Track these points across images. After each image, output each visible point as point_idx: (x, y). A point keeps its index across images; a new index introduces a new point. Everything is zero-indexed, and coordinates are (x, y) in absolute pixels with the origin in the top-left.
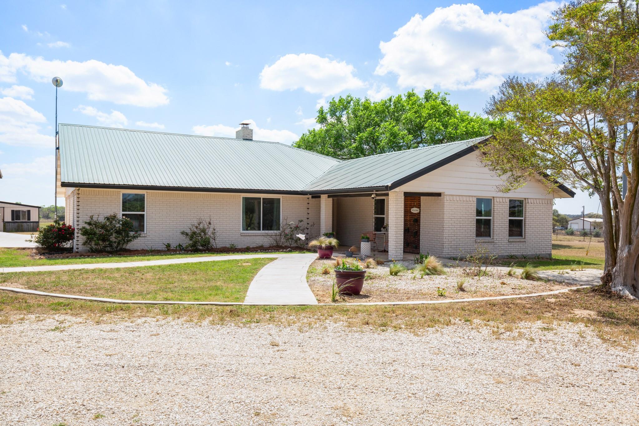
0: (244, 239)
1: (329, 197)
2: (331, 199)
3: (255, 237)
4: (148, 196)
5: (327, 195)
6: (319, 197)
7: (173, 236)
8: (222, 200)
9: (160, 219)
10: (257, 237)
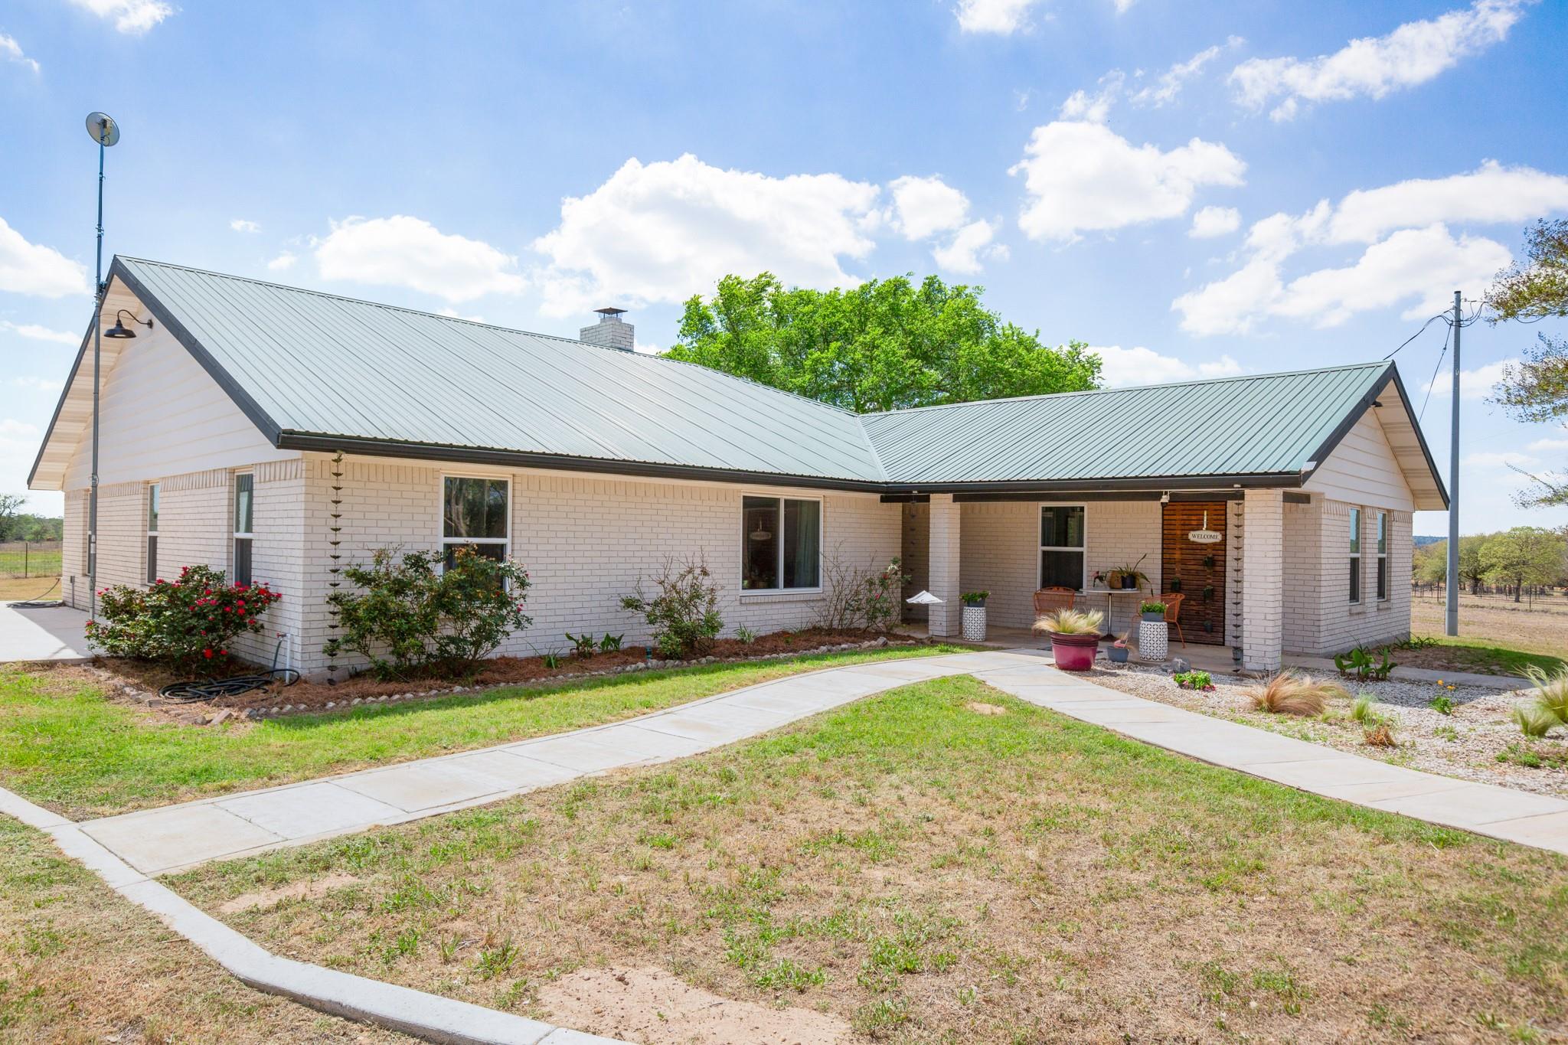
0: (748, 613)
1: (955, 499)
2: (958, 505)
3: (769, 607)
4: (517, 487)
5: (950, 496)
6: (927, 499)
7: (582, 611)
8: (700, 503)
9: (549, 560)
10: (775, 606)
